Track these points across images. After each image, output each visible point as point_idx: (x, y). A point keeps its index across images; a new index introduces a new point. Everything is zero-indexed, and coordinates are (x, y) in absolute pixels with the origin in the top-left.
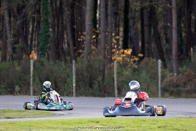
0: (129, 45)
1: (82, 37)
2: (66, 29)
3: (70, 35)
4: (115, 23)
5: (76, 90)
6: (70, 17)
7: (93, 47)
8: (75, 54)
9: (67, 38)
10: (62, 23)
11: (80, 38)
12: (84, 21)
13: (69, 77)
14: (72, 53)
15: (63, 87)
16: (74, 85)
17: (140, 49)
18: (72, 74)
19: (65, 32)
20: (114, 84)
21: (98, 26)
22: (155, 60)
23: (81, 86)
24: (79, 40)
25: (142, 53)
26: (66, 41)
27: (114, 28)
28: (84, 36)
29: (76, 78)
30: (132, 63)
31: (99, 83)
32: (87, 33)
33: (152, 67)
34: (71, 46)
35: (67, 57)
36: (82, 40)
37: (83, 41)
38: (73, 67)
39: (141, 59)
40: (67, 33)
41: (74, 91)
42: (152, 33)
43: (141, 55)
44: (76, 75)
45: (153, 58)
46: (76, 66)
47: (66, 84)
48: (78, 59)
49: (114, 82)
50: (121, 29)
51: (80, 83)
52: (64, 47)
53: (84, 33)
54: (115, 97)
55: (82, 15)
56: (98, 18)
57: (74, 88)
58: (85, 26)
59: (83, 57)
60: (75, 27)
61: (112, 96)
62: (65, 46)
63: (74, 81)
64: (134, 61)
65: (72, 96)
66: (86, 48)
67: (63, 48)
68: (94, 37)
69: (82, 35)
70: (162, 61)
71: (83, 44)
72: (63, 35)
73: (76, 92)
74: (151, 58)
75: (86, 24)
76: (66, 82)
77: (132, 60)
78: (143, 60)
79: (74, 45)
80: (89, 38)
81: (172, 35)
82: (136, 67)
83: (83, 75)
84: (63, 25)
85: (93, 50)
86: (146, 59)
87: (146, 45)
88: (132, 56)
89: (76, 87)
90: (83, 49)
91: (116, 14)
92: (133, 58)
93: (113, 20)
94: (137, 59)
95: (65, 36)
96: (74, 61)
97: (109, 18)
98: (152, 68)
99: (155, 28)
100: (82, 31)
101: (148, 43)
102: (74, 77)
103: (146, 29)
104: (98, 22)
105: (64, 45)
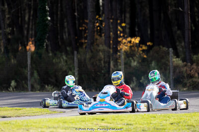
0: (137, 33)
1: (84, 25)
2: (66, 17)
3: (70, 24)
4: (121, 9)
6: (70, 4)
7: (97, 37)
8: (76, 44)
9: (67, 27)
10: (62, 10)
11: (82, 27)
12: (86, 8)
13: (71, 70)
14: (73, 43)
16: (76, 78)
17: (149, 36)
18: (74, 66)
19: (65, 21)
21: (101, 13)
22: (166, 49)
23: (84, 80)
25: (151, 41)
26: (66, 30)
27: (119, 15)
28: (87, 24)
29: (79, 71)
30: (141, 52)
31: (104, 75)
32: (90, 21)
33: (163, 56)
34: (73, 36)
36: (84, 28)
37: (86, 29)
38: (75, 58)
43: (149, 43)
44: (79, 67)
45: (163, 46)
46: (78, 58)
48: (80, 50)
50: (128, 15)
51: (83, 76)
52: (64, 37)
53: (86, 21)
56: (101, 4)
57: (77, 82)
58: (87, 13)
59: (86, 47)
60: (76, 14)
62: (66, 36)
63: (76, 74)
64: (143, 51)
66: (88, 38)
68: (97, 24)
70: (173, 49)
71: (86, 33)
72: (63, 24)
74: (161, 47)
75: (88, 11)
78: (153, 49)
79: (76, 35)
80: (92, 26)
82: (145, 56)
84: (62, 12)
86: (156, 48)
87: (156, 32)
88: (141, 45)
90: (86, 38)
92: (141, 47)
93: (118, 5)
94: (144, 48)
95: (66, 24)
96: (75, 52)
99: (166, 13)
100: (83, 19)
101: (158, 30)
102: (76, 69)
105: (64, 34)
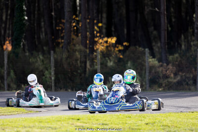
0: (113, 33)
1: (61, 25)
3: (47, 23)
4: (97, 9)
5: (55, 83)
6: (47, 3)
7: (73, 36)
8: (53, 44)
9: (44, 26)
10: (39, 10)
11: (59, 26)
12: (63, 7)
13: (47, 70)
16: (53, 78)
17: (126, 37)
18: (50, 66)
19: (42, 20)
21: (78, 12)
22: (142, 49)
23: (61, 80)
24: (57, 28)
25: (127, 42)
26: (43, 29)
27: (95, 15)
28: (63, 24)
29: (55, 71)
30: (117, 52)
31: (81, 75)
32: (67, 21)
33: (138, 56)
34: (49, 36)
35: (44, 48)
36: (60, 28)
38: (52, 58)
40: (44, 21)
41: (53, 85)
42: (139, 19)
43: (126, 44)
44: (55, 67)
45: (140, 46)
47: (44, 77)
48: (57, 49)
51: (59, 76)
52: (41, 36)
53: (63, 21)
56: (78, 4)
57: (53, 82)
58: (64, 12)
59: (62, 47)
60: (53, 14)
62: (43, 36)
63: (53, 73)
64: (120, 51)
65: (51, 90)
66: (65, 38)
67: (40, 38)
68: (74, 24)
69: (61, 23)
70: (150, 50)
71: (62, 32)
72: (40, 24)
73: (55, 86)
74: (137, 47)
76: (44, 75)
78: (129, 49)
79: (53, 34)
80: (68, 26)
82: (121, 56)
84: (39, 12)
85: (73, 39)
86: (132, 48)
87: (132, 32)
88: (117, 46)
89: (55, 80)
90: (63, 38)
92: (118, 47)
93: (95, 5)
94: (121, 48)
95: (42, 24)
96: (52, 52)
98: (138, 58)
99: (142, 14)
100: (60, 19)
101: (134, 30)
102: (53, 69)
104: (78, 8)
105: (41, 34)
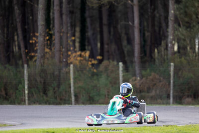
0: (86, 47)
1: (34, 38)
2: (17, 30)
3: (21, 37)
4: (71, 23)
5: (29, 97)
6: (20, 17)
7: (47, 50)
8: (27, 57)
9: (18, 40)
10: (12, 23)
11: (32, 40)
12: (36, 21)
13: (21, 84)
14: (23, 56)
15: (14, 95)
16: (26, 92)
17: (99, 51)
18: (24, 80)
19: (16, 34)
20: (70, 91)
21: (51, 26)
22: (115, 63)
23: (34, 93)
24: (31, 42)
25: (100, 55)
26: (16, 43)
27: (69, 28)
28: (37, 37)
29: (28, 84)
30: (90, 66)
31: (54, 89)
32: (41, 35)
33: (113, 70)
34: (23, 49)
35: (18, 62)
36: (34, 42)
37: (36, 42)
38: (25, 72)
39: (100, 61)
40: (18, 35)
41: (27, 98)
42: (112, 33)
43: (99, 57)
44: (29, 80)
45: (113, 60)
46: (28, 72)
47: (17, 91)
48: (30, 63)
49: (70, 87)
50: (78, 29)
51: (33, 90)
52: (14, 50)
53: (36, 34)
54: (71, 104)
55: (33, 13)
56: (51, 17)
57: (26, 96)
58: (37, 26)
59: (36, 61)
60: (26, 27)
61: (69, 104)
62: (16, 49)
63: (26, 87)
64: (93, 65)
65: (25, 104)
66: (38, 51)
67: (13, 52)
68: (47, 38)
69: (35, 36)
70: (123, 64)
71: (36, 46)
72: (13, 37)
73: (29, 100)
74: (111, 61)
75: (39, 24)
76: (17, 89)
77: (90, 63)
78: (103, 63)
79: (26, 48)
80: (42, 39)
81: (134, 34)
82: (95, 71)
83: (36, 81)
84: (12, 25)
85: (46, 53)
86: (105, 62)
87: (106, 46)
88: (90, 59)
89: (28, 93)
90: (36, 51)
91: (72, 12)
92: (91, 61)
93: (68, 19)
94: (95, 62)
95: (16, 38)
96: (26, 66)
97: (64, 17)
98: (112, 72)
99: (115, 28)
100: (34, 32)
101: (108, 44)
102: (26, 83)
103: (105, 29)
104: (52, 22)
105: (14, 47)
